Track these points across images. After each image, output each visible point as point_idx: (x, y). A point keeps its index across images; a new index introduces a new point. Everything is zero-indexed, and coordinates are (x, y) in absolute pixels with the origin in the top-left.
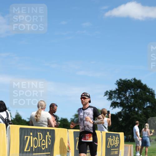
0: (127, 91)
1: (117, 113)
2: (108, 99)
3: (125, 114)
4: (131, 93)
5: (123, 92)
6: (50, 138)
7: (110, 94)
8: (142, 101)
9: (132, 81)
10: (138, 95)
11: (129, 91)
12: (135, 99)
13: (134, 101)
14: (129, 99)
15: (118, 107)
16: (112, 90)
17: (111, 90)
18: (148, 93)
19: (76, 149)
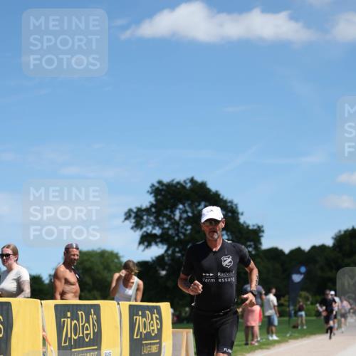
0: (176, 208)
1: (154, 258)
2: (132, 228)
3: (172, 260)
4: (186, 212)
5: (167, 209)
6: (1, 323)
7: (137, 217)
9: (186, 184)
10: (200, 215)
11: (181, 206)
12: (194, 224)
13: (191, 229)
14: (181, 225)
15: (156, 243)
16: (142, 206)
17: (139, 206)
18: (224, 211)
19: (63, 345)
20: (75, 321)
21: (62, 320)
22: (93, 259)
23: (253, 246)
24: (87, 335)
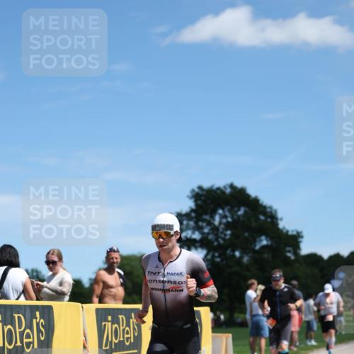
0: (216, 214)
3: (212, 264)
8: (249, 235)
9: (226, 189)
10: (239, 220)
11: (220, 211)
12: (234, 230)
13: (231, 235)
14: (221, 230)
17: (179, 211)
18: (263, 216)
19: (104, 348)
20: (116, 325)
21: (103, 323)
22: (133, 264)
23: (292, 251)
24: (128, 339)
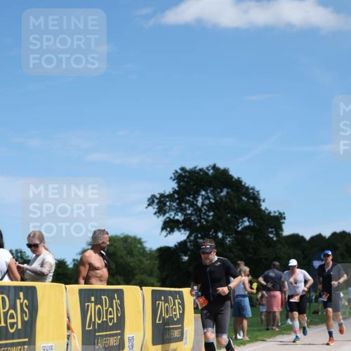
0: (200, 195)
1: (176, 244)
2: (155, 213)
3: (194, 245)
4: (208, 198)
5: (189, 196)
6: (27, 307)
7: (160, 203)
8: (231, 216)
9: (209, 170)
10: (222, 201)
11: (203, 193)
12: (216, 211)
13: (213, 216)
14: (204, 211)
15: (179, 229)
16: (165, 192)
17: (162, 192)
18: (246, 197)
19: (87, 329)
20: (99, 306)
21: (86, 304)
22: (116, 244)
23: (274, 233)
24: (111, 319)
